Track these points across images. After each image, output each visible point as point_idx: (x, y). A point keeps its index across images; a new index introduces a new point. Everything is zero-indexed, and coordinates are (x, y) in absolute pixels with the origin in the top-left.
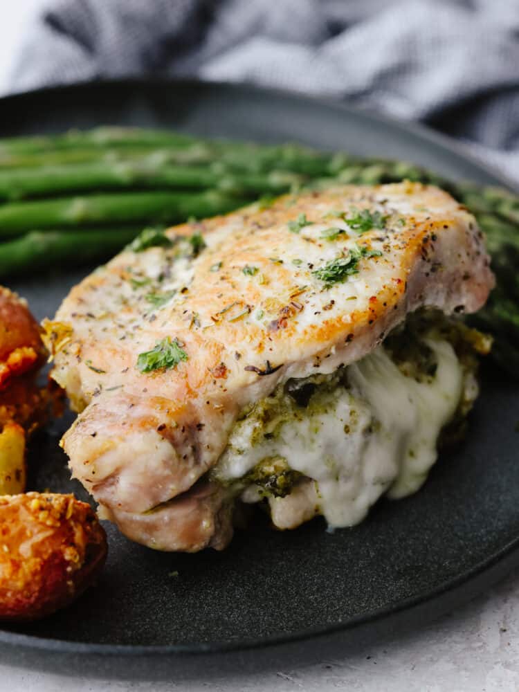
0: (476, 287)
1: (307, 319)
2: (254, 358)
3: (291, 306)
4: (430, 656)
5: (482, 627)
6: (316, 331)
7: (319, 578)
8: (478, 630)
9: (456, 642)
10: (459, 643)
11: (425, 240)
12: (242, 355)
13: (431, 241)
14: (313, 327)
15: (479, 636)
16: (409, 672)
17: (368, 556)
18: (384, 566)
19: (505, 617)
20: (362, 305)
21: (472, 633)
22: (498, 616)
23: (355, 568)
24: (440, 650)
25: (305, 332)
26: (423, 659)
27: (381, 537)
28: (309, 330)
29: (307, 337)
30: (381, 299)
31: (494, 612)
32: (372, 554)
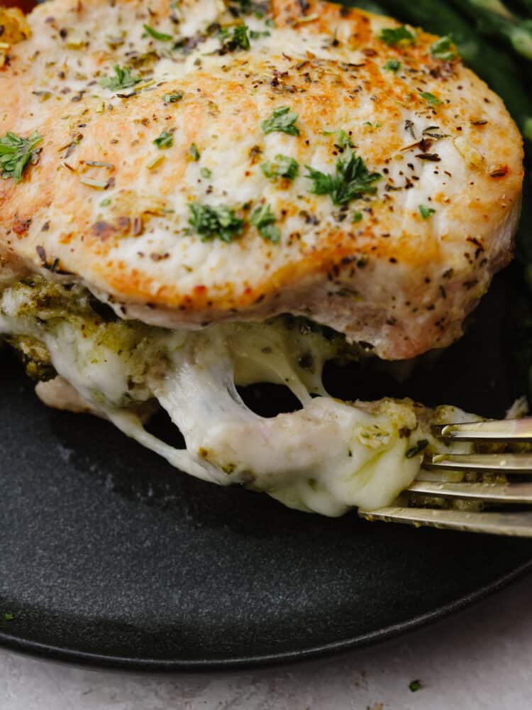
0: (401, 338)
1: (129, 252)
2: (52, 243)
3: (133, 221)
4: (118, 691)
5: (200, 696)
6: (118, 272)
7: (70, 533)
8: (194, 696)
9: (156, 693)
10: (161, 698)
11: (346, 261)
12: (50, 230)
13: (355, 265)
14: (121, 266)
15: (186, 703)
16: (79, 693)
17: (142, 543)
18: (144, 567)
19: (234, 701)
20: (185, 285)
21: (183, 695)
22: (227, 696)
23: (115, 549)
24: (132, 692)
25: (110, 264)
26: (106, 690)
27: (177, 530)
28: (115, 264)
29: (107, 270)
30: (211, 294)
31: (230, 686)
32: (148, 543)
